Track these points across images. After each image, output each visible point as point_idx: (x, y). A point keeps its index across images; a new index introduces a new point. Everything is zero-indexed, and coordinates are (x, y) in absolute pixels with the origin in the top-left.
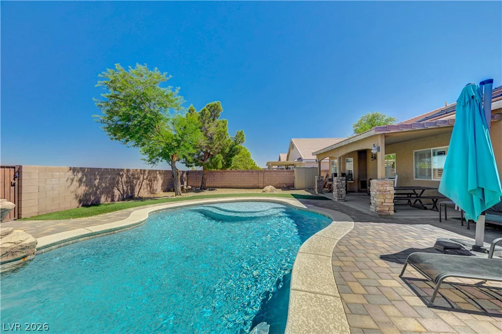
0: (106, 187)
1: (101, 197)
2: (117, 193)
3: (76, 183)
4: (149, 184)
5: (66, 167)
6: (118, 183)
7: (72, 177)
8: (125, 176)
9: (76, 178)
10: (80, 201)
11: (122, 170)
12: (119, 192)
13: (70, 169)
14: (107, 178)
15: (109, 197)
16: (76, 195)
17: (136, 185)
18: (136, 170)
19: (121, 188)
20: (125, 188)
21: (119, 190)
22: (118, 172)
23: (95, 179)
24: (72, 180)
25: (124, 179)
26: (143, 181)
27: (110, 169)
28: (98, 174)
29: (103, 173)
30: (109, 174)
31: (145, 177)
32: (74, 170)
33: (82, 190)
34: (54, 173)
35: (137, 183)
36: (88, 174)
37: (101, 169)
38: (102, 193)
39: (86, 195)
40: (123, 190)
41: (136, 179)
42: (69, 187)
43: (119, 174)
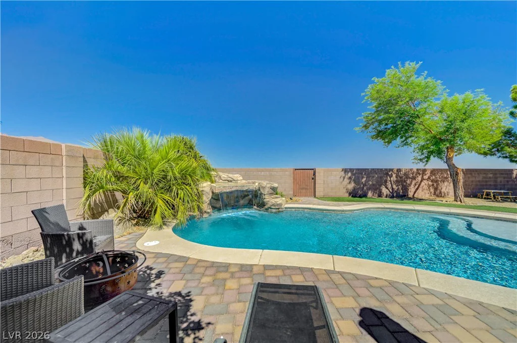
0: (373, 185)
1: (368, 193)
2: (385, 191)
3: (346, 181)
4: (433, 185)
5: (340, 169)
6: (386, 182)
7: (344, 175)
8: (394, 176)
9: (346, 177)
10: (350, 194)
11: (392, 170)
12: (387, 190)
13: (343, 170)
14: (373, 177)
15: (376, 193)
16: (347, 190)
17: (410, 185)
18: (411, 170)
19: (389, 186)
20: (394, 187)
21: (387, 188)
22: (387, 172)
23: (363, 178)
24: (344, 178)
25: (394, 178)
26: (421, 181)
27: (378, 169)
28: (365, 174)
29: (369, 173)
30: (376, 173)
31: (426, 177)
32: (346, 171)
33: (351, 186)
34: (333, 173)
35: (411, 183)
36: (356, 174)
37: (368, 169)
38: (369, 189)
39: (354, 189)
40: (393, 189)
41: (410, 178)
42: (341, 183)
43: (387, 174)
